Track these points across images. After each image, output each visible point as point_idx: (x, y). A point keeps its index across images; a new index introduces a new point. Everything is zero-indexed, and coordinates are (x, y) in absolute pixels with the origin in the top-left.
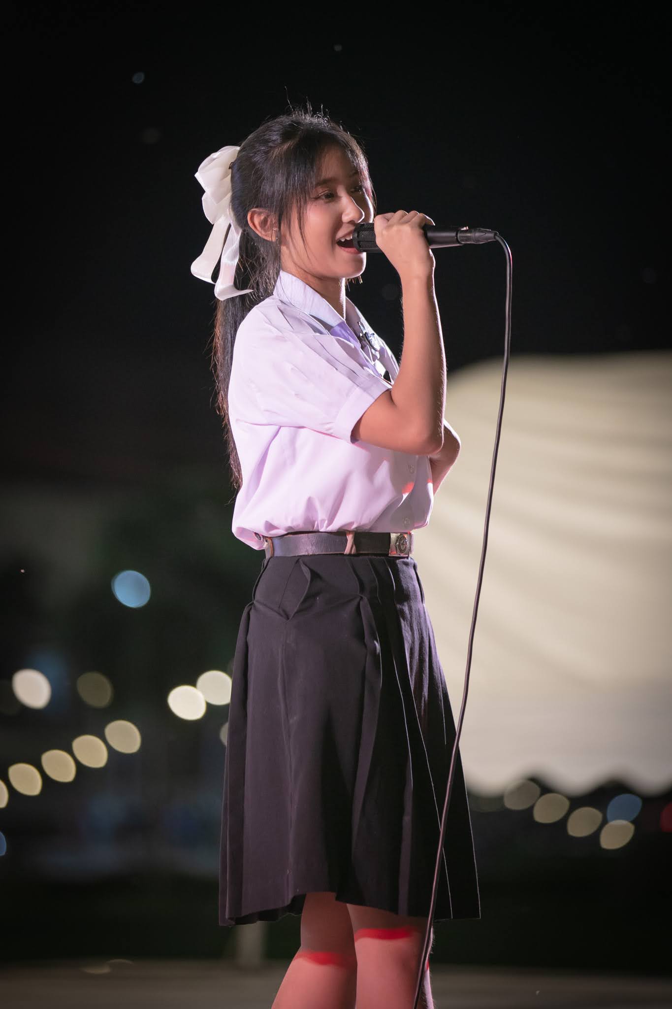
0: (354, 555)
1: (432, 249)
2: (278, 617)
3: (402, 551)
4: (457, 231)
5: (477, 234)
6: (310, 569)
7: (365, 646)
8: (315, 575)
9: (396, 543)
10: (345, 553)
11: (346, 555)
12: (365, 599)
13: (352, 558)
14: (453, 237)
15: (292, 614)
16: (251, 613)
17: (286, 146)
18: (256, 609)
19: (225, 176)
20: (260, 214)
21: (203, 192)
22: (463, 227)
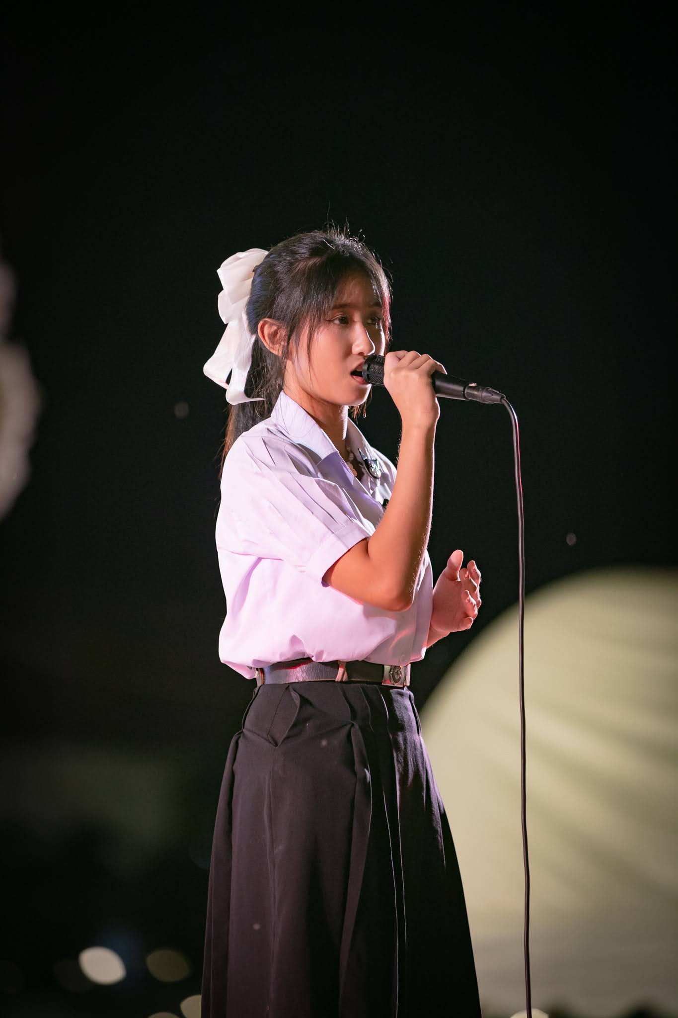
0: (346, 682)
1: (437, 397)
2: (267, 744)
3: (396, 681)
4: (465, 385)
5: (484, 394)
6: (299, 695)
7: (355, 773)
8: (304, 701)
9: (390, 672)
10: (336, 680)
11: (337, 682)
12: (357, 726)
13: (344, 685)
14: (461, 391)
15: (280, 741)
16: (239, 742)
17: (311, 262)
18: (245, 737)
19: (245, 279)
20: (272, 325)
21: (221, 289)
22: (471, 383)
